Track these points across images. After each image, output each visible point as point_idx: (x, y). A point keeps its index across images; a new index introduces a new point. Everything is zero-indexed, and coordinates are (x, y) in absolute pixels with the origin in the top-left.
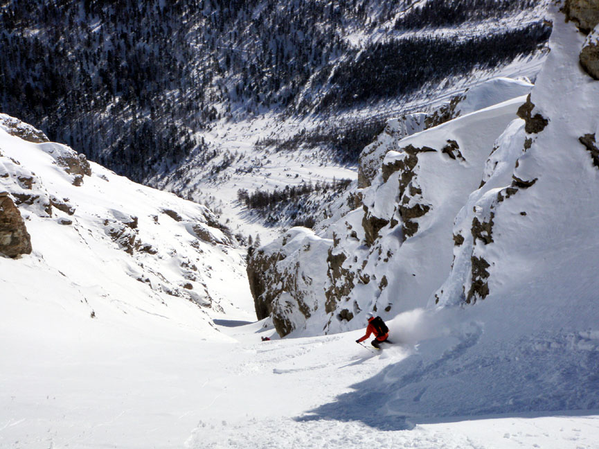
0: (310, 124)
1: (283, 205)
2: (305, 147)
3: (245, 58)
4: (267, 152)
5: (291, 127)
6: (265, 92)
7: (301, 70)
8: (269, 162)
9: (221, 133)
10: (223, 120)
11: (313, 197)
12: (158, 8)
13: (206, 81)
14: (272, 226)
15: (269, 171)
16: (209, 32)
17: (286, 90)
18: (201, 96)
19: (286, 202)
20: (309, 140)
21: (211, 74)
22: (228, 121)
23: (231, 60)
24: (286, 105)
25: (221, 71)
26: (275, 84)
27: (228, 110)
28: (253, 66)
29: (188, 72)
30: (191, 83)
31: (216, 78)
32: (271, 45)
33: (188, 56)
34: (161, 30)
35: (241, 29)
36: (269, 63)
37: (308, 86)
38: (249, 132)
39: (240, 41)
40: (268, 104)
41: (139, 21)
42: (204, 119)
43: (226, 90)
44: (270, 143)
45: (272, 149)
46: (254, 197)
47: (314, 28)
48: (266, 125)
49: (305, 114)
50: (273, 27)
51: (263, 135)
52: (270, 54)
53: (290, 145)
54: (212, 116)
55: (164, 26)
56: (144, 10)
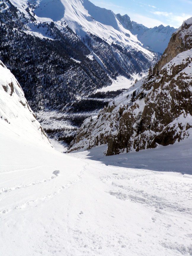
0: (65, 115)
1: (56, 133)
2: (63, 120)
3: (50, 97)
4: (53, 120)
5: (60, 115)
6: (54, 106)
7: (64, 102)
8: (53, 122)
9: (41, 114)
10: (42, 111)
11: (65, 132)
12: (30, 81)
13: (40, 100)
14: (52, 138)
15: (53, 125)
16: (42, 89)
17: (60, 106)
18: (37, 103)
19: (57, 132)
20: (65, 119)
21: (41, 99)
22: (44, 111)
23: (47, 97)
24: (59, 110)
25: (44, 99)
26: (57, 104)
27: (44, 108)
28: (52, 99)
29: (35, 97)
30: (35, 100)
31: (42, 100)
32: (58, 95)
33: (36, 93)
34: (30, 86)
35: (51, 90)
36: (57, 99)
37: (65, 106)
38: (49, 115)
39: (50, 93)
40: (55, 109)
41: (25, 83)
42: (37, 109)
43: (44, 103)
44: (54, 118)
45: (54, 120)
46: (47, 130)
47: (69, 93)
48: (53, 114)
49: (64, 113)
50: (59, 91)
51: (52, 116)
52: (57, 97)
53: (59, 119)
54: (40, 109)
55: (31, 85)
56: (27, 80)
